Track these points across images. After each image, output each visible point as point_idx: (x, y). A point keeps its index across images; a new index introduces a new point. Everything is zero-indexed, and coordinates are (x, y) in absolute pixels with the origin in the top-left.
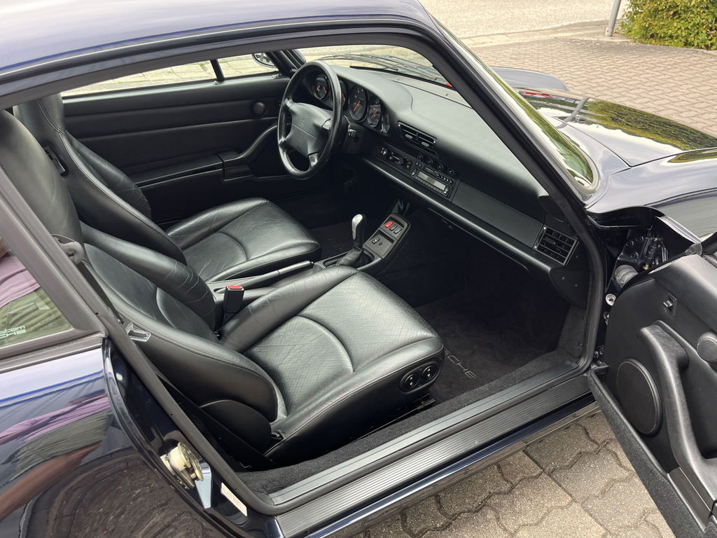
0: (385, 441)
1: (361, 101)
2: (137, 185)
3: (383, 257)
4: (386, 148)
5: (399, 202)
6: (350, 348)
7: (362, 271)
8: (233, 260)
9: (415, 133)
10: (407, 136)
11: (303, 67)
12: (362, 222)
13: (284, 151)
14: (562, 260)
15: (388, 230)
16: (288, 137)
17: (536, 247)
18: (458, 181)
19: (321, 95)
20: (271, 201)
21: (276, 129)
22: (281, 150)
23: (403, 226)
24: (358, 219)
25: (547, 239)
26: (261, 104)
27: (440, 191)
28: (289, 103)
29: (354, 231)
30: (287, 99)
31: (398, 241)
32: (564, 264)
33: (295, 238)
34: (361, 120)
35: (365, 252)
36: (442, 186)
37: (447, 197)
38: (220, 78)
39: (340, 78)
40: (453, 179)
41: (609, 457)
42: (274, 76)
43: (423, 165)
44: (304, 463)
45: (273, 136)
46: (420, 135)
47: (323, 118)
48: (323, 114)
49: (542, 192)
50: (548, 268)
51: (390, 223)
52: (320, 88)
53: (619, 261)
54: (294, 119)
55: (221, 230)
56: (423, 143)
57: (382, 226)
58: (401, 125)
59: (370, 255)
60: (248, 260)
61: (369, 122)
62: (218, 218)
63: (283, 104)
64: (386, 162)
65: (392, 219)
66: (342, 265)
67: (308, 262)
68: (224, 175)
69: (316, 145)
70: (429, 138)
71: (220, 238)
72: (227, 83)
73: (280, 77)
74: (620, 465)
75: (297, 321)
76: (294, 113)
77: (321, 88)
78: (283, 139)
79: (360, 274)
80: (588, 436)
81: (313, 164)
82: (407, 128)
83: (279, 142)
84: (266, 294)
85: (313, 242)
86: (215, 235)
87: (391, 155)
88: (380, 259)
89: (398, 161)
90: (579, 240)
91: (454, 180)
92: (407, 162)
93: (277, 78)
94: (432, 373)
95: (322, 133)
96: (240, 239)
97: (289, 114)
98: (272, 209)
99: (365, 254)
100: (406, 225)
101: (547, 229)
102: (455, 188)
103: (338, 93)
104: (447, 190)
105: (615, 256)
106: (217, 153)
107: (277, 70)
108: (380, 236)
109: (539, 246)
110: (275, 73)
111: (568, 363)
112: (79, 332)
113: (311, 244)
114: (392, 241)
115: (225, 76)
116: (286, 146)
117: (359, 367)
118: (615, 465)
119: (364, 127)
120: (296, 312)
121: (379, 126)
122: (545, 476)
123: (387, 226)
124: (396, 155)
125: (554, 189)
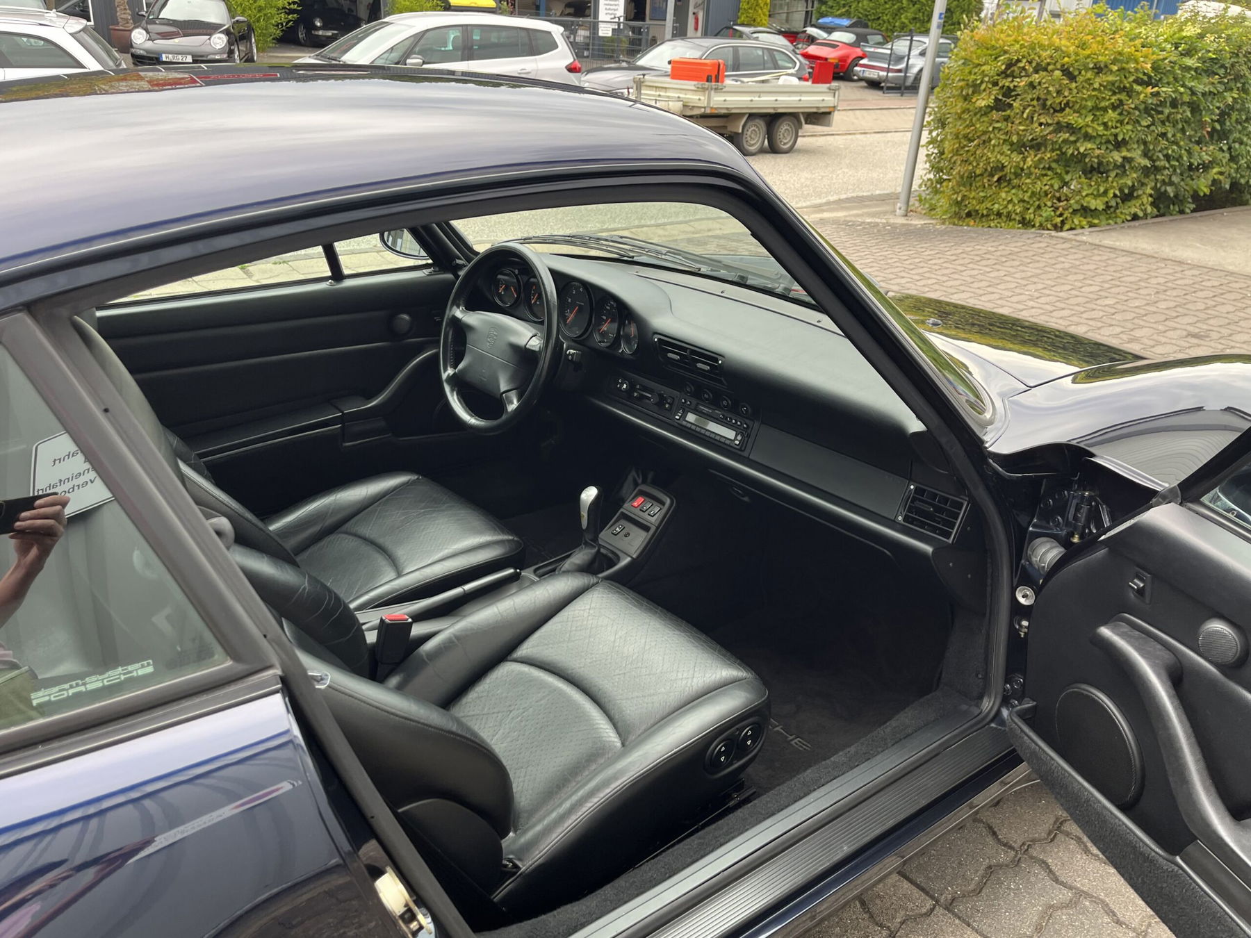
0: (694, 858)
1: (580, 306)
2: (198, 455)
3: (634, 556)
4: (625, 378)
5: (633, 473)
6: (609, 707)
7: (607, 578)
8: (373, 575)
9: (685, 349)
10: (670, 355)
11: (476, 259)
12: (598, 498)
13: (452, 391)
14: (948, 535)
15: (637, 511)
16: (461, 366)
17: (900, 518)
18: (757, 424)
19: (506, 299)
20: (424, 476)
21: (437, 355)
22: (447, 389)
23: (663, 503)
24: (589, 494)
25: (917, 504)
26: (406, 317)
27: (728, 442)
28: (459, 313)
29: (584, 514)
30: (455, 307)
31: (658, 528)
32: (950, 541)
33: (480, 533)
34: (580, 336)
35: (602, 550)
36: (729, 434)
37: (740, 450)
38: (337, 273)
39: (554, 273)
40: (747, 421)
41: (1036, 869)
42: (426, 271)
43: (695, 402)
44: (563, 909)
45: (432, 367)
46: (693, 352)
47: (525, 335)
48: (522, 326)
49: (915, 425)
50: (929, 549)
51: (640, 500)
52: (504, 290)
53: (1032, 532)
54: (471, 337)
55: (344, 528)
56: (699, 365)
57: (626, 505)
58: (659, 339)
59: (610, 555)
60: (399, 575)
61: (597, 338)
62: (337, 509)
63: (448, 314)
64: (628, 400)
65: (642, 493)
66: (567, 572)
67: (511, 571)
68: (343, 435)
69: (513, 378)
70: (711, 357)
71: (342, 543)
72: (348, 283)
73: (435, 273)
74: (1056, 880)
75: (507, 670)
76: (470, 328)
77: (506, 289)
78: (450, 371)
79: (606, 583)
80: (997, 837)
81: (513, 406)
82: (670, 343)
83: (444, 376)
84: (447, 629)
85: (511, 538)
86: (331, 537)
87: (635, 390)
88: (629, 559)
89: (649, 399)
90: (972, 501)
91: (750, 423)
92: (665, 399)
93: (430, 274)
94: (755, 737)
95: (524, 357)
96: (381, 541)
97: (461, 331)
98: (427, 488)
99: (603, 554)
100: (668, 501)
101: (916, 489)
102: (753, 435)
103: (552, 292)
104: (739, 438)
105: (1024, 524)
106: (330, 400)
107: (430, 261)
108: (623, 522)
109: (906, 515)
110: (426, 266)
111: (964, 707)
112: (241, 668)
113: (509, 541)
114: (646, 528)
115: (346, 272)
116: (456, 381)
117: (632, 737)
118: (1049, 882)
119: (589, 348)
120: (504, 654)
121: (616, 343)
122: (939, 911)
123: (636, 505)
124: (645, 389)
125: (936, 420)
